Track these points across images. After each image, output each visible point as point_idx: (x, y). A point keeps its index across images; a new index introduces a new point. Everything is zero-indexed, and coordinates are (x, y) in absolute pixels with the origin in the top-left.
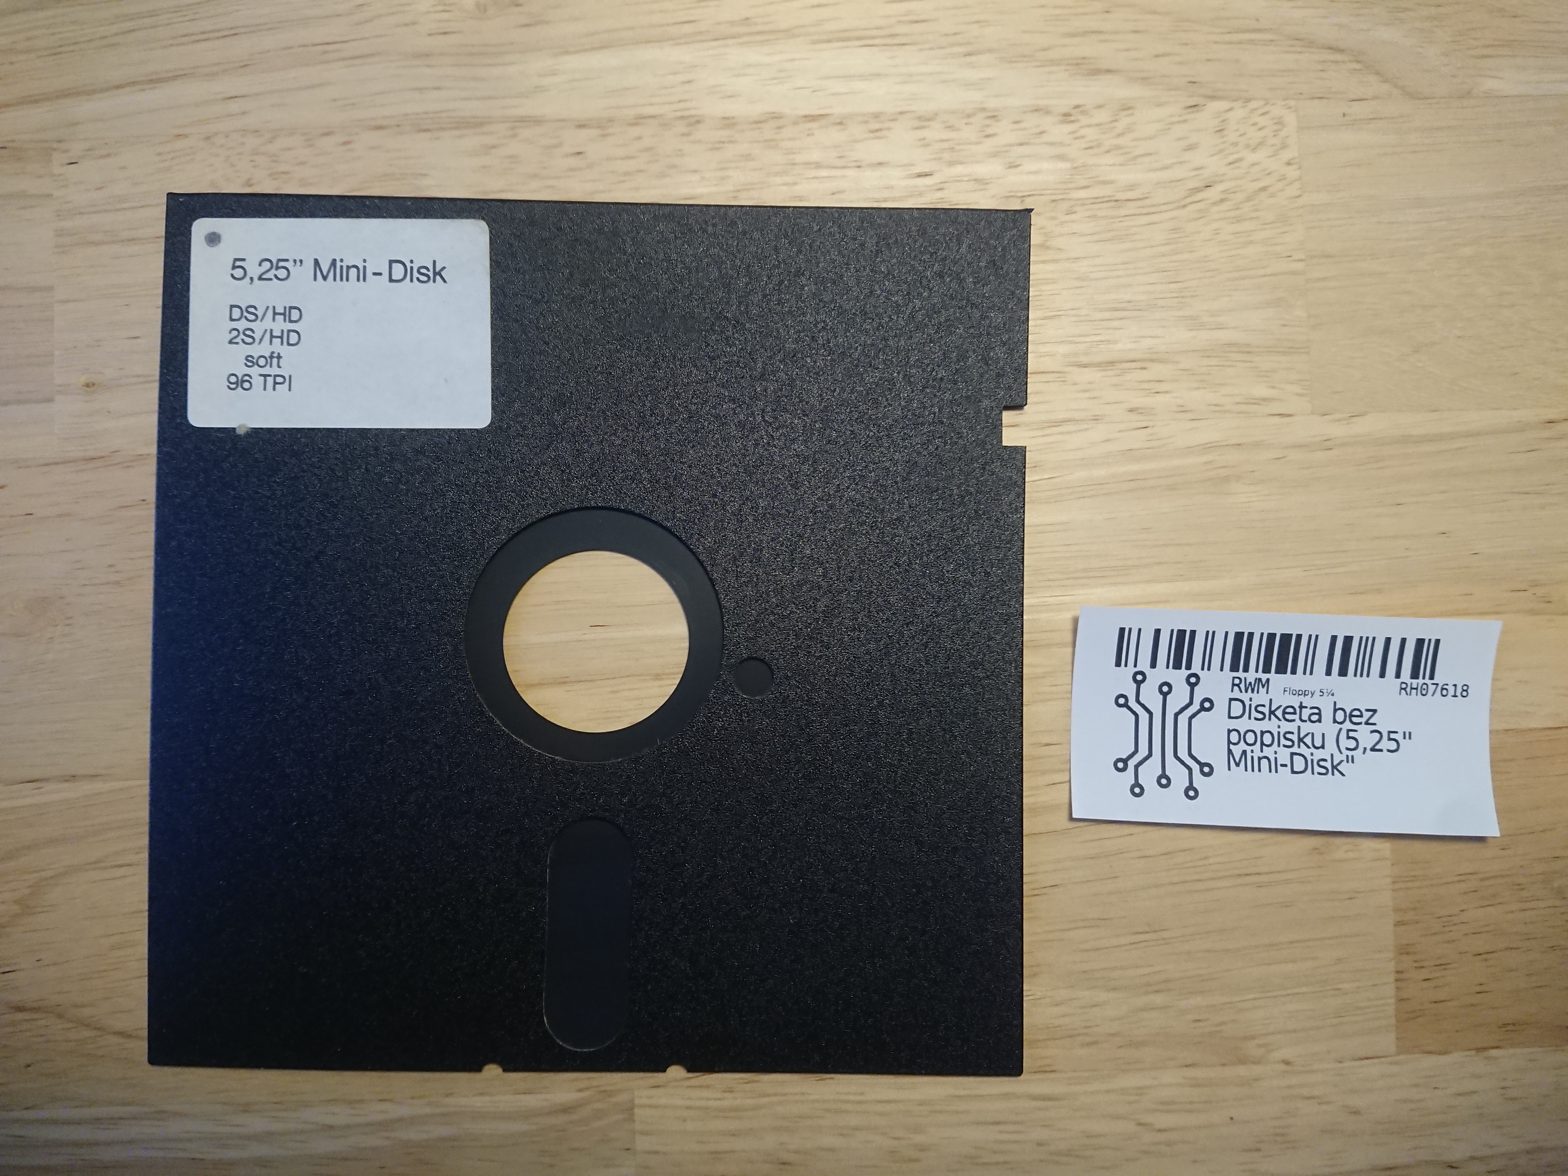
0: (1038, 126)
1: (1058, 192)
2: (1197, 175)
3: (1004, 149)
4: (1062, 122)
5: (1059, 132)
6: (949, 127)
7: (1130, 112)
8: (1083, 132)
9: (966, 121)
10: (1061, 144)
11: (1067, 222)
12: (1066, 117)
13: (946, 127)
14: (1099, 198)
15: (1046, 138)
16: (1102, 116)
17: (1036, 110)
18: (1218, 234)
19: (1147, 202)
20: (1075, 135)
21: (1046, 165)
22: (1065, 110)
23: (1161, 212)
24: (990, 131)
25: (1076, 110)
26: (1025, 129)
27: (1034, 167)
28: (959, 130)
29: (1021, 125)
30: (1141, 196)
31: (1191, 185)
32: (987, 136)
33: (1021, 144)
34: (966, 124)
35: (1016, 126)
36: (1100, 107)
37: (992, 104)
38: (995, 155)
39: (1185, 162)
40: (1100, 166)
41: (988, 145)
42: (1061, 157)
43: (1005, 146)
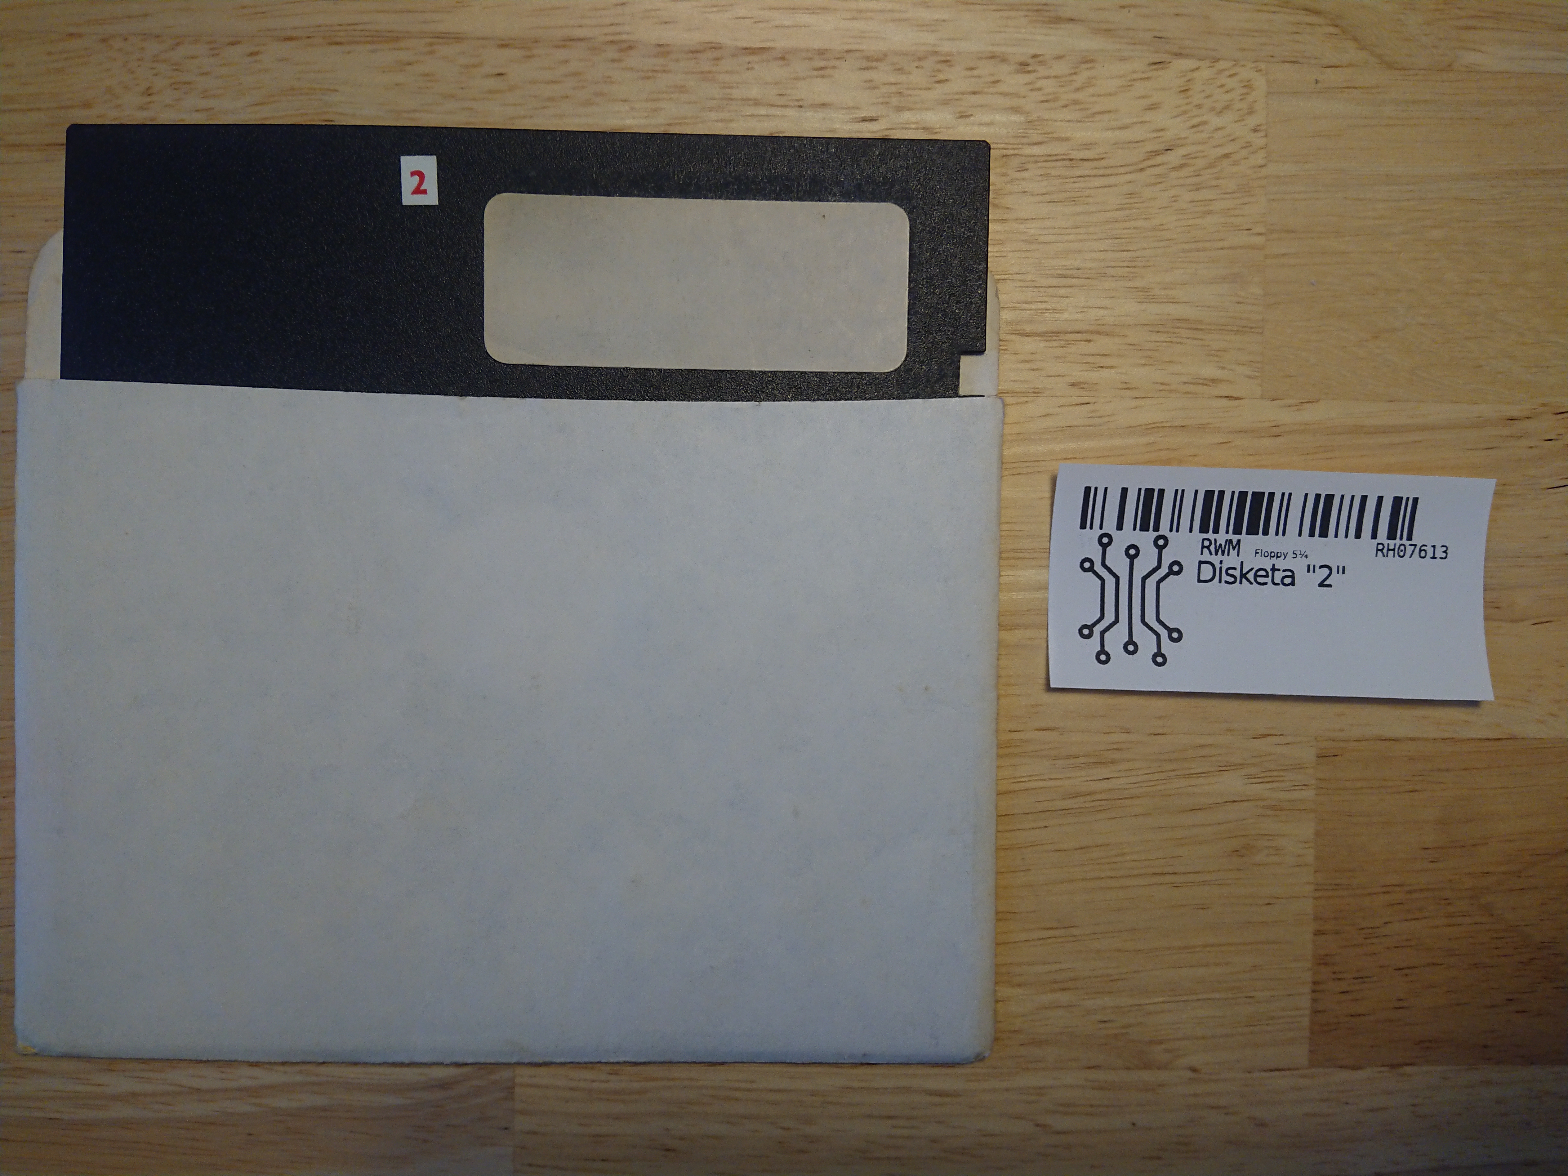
0: (992, 75)
1: (1010, 146)
2: (1156, 138)
3: (956, 97)
4: (1018, 72)
5: (1015, 82)
6: (899, 69)
7: (1090, 65)
8: (1039, 84)
9: (916, 64)
10: (1016, 95)
11: (1017, 179)
12: (1023, 67)
13: (894, 70)
14: (1053, 155)
15: (1002, 88)
16: (1061, 68)
17: (992, 57)
18: (1175, 201)
19: (1103, 163)
20: (1031, 87)
21: (999, 117)
22: (1023, 59)
23: (1117, 174)
24: (941, 77)
25: (1034, 60)
26: (979, 77)
27: (986, 118)
28: (909, 73)
29: (975, 73)
30: (1097, 157)
31: (1150, 147)
32: (939, 82)
33: (974, 93)
34: (917, 67)
35: (969, 73)
36: (1059, 58)
37: (946, 47)
38: (945, 103)
39: (1145, 122)
40: (1056, 121)
41: (939, 91)
42: (1016, 110)
43: (957, 94)
